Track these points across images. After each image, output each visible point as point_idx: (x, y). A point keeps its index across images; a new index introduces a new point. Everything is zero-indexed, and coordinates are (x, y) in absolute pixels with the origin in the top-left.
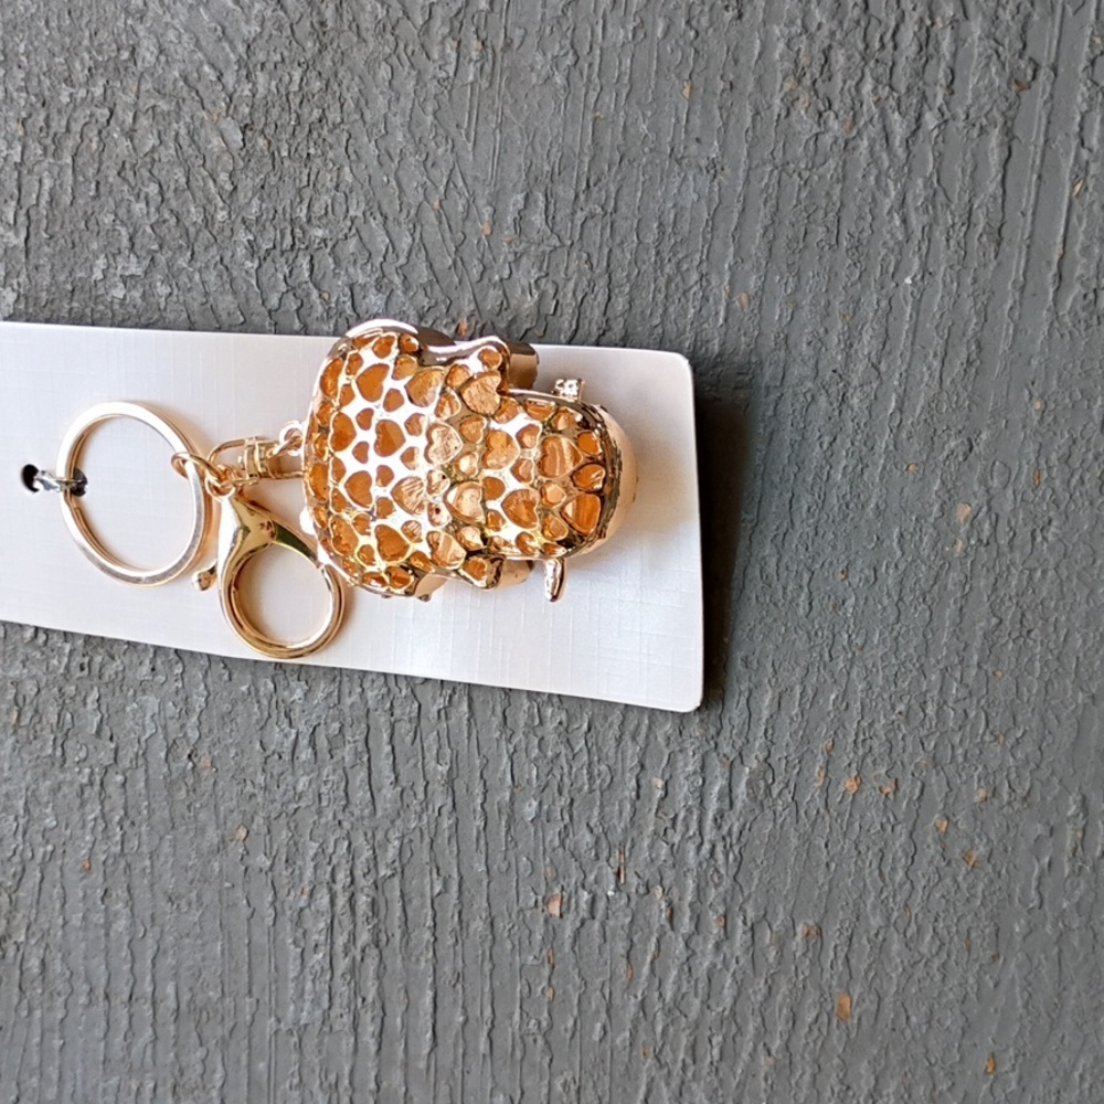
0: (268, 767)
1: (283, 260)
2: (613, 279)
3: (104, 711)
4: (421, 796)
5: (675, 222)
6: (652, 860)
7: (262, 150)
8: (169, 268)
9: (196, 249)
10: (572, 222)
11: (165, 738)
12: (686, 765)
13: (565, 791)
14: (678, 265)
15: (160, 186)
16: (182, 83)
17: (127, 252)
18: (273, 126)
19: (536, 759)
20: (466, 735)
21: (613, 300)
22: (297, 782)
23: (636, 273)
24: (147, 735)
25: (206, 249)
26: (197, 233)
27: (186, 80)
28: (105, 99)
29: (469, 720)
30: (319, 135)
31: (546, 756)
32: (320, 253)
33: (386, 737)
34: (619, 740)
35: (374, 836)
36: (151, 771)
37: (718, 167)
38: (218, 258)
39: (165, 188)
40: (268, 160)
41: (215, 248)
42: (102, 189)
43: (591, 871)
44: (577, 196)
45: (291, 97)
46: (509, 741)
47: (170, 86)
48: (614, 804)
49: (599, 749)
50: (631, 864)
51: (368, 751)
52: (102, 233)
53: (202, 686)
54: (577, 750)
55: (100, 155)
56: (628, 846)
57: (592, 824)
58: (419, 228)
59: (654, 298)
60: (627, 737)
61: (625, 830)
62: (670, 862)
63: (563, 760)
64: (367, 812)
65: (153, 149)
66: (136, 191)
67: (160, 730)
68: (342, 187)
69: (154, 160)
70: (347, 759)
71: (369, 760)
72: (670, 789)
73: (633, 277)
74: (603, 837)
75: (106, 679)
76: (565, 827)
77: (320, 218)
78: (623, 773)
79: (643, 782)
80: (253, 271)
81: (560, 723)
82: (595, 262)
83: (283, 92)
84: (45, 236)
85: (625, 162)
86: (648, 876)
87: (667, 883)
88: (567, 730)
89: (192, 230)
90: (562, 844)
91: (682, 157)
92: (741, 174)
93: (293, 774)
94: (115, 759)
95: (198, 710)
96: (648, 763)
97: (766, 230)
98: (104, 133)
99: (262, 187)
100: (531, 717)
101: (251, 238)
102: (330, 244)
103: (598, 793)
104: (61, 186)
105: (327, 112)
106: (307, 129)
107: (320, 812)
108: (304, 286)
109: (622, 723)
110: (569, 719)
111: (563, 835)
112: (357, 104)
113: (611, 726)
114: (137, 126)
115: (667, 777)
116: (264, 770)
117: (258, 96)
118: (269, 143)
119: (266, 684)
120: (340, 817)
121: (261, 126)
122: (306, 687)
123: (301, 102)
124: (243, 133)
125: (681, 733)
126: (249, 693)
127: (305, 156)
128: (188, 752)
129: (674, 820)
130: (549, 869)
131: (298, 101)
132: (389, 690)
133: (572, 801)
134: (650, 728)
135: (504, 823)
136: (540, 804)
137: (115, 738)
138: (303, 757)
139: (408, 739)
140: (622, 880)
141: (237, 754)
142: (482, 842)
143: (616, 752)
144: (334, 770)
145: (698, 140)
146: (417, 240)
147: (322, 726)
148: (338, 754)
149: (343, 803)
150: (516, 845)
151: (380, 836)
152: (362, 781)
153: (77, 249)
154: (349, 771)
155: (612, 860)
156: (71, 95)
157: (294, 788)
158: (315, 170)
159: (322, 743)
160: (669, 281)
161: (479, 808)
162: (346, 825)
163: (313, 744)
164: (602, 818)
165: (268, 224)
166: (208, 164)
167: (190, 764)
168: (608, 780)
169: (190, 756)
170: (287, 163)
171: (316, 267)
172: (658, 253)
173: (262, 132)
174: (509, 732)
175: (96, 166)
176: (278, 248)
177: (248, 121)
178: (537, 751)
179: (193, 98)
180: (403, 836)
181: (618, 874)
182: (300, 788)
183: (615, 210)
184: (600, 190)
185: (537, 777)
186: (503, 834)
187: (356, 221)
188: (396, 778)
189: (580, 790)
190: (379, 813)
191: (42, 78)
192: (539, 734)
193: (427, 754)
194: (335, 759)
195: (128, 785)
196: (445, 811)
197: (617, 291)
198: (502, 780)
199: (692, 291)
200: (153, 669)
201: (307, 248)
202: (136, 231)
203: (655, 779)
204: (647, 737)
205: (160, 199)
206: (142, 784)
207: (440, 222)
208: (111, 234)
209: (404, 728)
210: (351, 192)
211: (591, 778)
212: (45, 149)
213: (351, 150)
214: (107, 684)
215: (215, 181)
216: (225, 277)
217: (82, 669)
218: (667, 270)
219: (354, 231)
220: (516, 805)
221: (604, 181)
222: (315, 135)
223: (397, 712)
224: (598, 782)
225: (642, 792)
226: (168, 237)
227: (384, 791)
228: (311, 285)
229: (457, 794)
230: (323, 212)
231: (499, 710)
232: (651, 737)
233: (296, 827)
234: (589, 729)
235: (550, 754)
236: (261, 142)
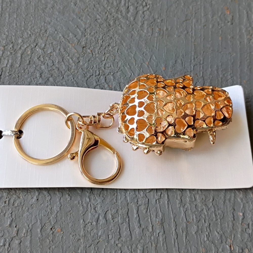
0: (86, 228)
1: (96, 78)
2: (205, 79)
3: (13, 216)
4: (150, 230)
5: (221, 65)
6: (242, 240)
7: (89, 52)
8: (54, 81)
9: (64, 76)
10: (190, 66)
11: (41, 223)
12: (249, 207)
13: (207, 221)
14: (224, 75)
15: (53, 61)
16: (62, 37)
17: (39, 78)
18: (93, 47)
19: (195, 212)
20: (167, 207)
21: (205, 83)
22: (99, 232)
23: (211, 76)
24: (32, 223)
25: (68, 76)
26: (65, 72)
27: (64, 37)
28: (35, 41)
29: (168, 202)
30: (108, 49)
31: (198, 211)
32: (108, 76)
33: (135, 212)
34: (224, 202)
35: (131, 247)
36: (33, 237)
37: (232, 54)
38: (73, 78)
39: (54, 62)
40: (91, 55)
41: (71, 75)
42: (31, 62)
43: (220, 248)
44: (191, 61)
45: (99, 41)
46: (184, 207)
47: (58, 38)
48: (225, 223)
49: (217, 206)
50: (234, 243)
51: (129, 217)
52: (30, 73)
53: (58, 203)
54: (209, 207)
55: (31, 55)
56: (233, 237)
57: (218, 231)
58: (142, 69)
59: (218, 82)
60: (227, 201)
61: (231, 232)
62: (250, 240)
63: (205, 211)
64: (128, 239)
65: (51, 53)
66: (44, 62)
67: (39, 221)
68: (116, 60)
69: (51, 55)
70: (120, 221)
71: (129, 220)
72: (245, 215)
73: (210, 78)
74: (223, 235)
75: (16, 205)
76: (208, 233)
77: (109, 68)
78: (227, 212)
79: (235, 215)
80: (85, 81)
81: (203, 199)
82: (198, 75)
83: (96, 39)
84: (8, 74)
85: (205, 53)
86: (241, 246)
87: (249, 247)
88: (205, 201)
89: (63, 72)
90: (208, 239)
91: (221, 52)
92: (239, 55)
93: (97, 229)
94: (17, 234)
95: (56, 212)
96: (235, 208)
97: (248, 66)
98: (33, 49)
99: (89, 61)
100: (191, 198)
101: (85, 73)
102: (112, 74)
103: (219, 220)
104: (16, 62)
105: (111, 44)
106: (104, 47)
107: (108, 242)
108: (103, 84)
109: (225, 197)
110: (206, 197)
111: (208, 236)
112: (121, 42)
113: (221, 198)
114: (46, 47)
115: (243, 212)
116: (84, 230)
117: (88, 40)
118: (92, 51)
119: (86, 199)
120: (117, 242)
121: (89, 47)
122: (103, 198)
123: (102, 42)
124: (83, 49)
125: (246, 197)
126: (79, 203)
127: (104, 53)
128: (51, 227)
129: (249, 225)
130: (203, 249)
131: (101, 42)
132: (136, 196)
133: (210, 224)
134: (235, 197)
135: (184, 236)
136: (198, 226)
137: (17, 227)
138: (101, 223)
139: (144, 212)
140: (232, 249)
141: (72, 225)
142: (176, 244)
143: (224, 206)
144: (114, 226)
145: (225, 48)
146: (141, 72)
147: (109, 211)
148: (116, 220)
149: (119, 237)
150: (190, 242)
151: (134, 246)
152: (126, 228)
153: (19, 78)
154: (120, 225)
155: (227, 242)
156: (23, 41)
157: (97, 235)
158: (107, 56)
159: (109, 216)
160: (222, 79)
161: (174, 232)
162: (120, 245)
163: (105, 217)
164: (222, 229)
165: (90, 69)
166: (70, 56)
167: (52, 232)
168: (222, 216)
169: (51, 229)
170: (97, 55)
171: (107, 79)
172: (217, 72)
173: (89, 48)
174: (183, 205)
175: (29, 57)
176: (94, 75)
177: (85, 46)
178: (195, 209)
179: (66, 41)
180: (144, 246)
181: (230, 247)
182: (100, 234)
183: (203, 63)
184: (198, 59)
185: (196, 218)
186: (184, 239)
187: (121, 68)
188: (140, 225)
189: (212, 220)
190: (133, 239)
191: (12, 37)
192: (195, 204)
193: (152, 216)
194: (115, 222)
195: (21, 244)
196: (161, 234)
197: (206, 81)
198: (182, 220)
199: (229, 81)
200: (37, 200)
201: (104, 75)
202: (42, 73)
203: (239, 213)
204: (234, 200)
205: (52, 64)
206: (28, 242)
207: (149, 67)
208: (33, 73)
209: (142, 208)
210: (119, 61)
211: (216, 215)
212: (11, 53)
213: (119, 52)
214: (16, 207)
215: (72, 60)
216: (75, 83)
217: (5, 203)
218: (221, 76)
219: (120, 70)
220: (188, 229)
221: (198, 57)
222: (107, 49)
223: (140, 203)
224: (219, 216)
225: (235, 218)
226: (54, 74)
227: (135, 230)
228: (105, 83)
229: (165, 227)
230: (110, 66)
231: (179, 198)
232: (236, 200)
233: (98, 249)
234: (213, 200)
235: (199, 210)
236: (89, 51)
